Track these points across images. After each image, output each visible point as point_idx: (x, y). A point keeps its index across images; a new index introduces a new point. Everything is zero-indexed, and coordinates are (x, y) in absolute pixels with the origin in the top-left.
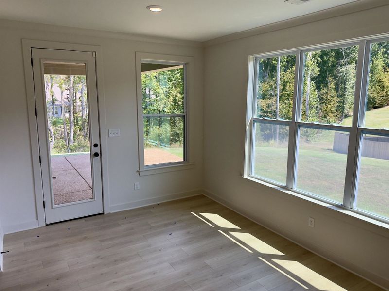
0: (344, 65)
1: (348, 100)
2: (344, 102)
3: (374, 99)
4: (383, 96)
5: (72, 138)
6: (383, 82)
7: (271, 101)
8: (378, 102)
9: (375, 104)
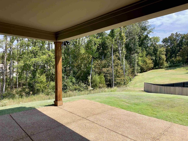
0: (133, 54)
1: (136, 69)
2: (134, 69)
3: (144, 68)
4: (147, 67)
5: (4, 90)
6: (146, 61)
7: (109, 68)
8: (145, 69)
9: (144, 70)
